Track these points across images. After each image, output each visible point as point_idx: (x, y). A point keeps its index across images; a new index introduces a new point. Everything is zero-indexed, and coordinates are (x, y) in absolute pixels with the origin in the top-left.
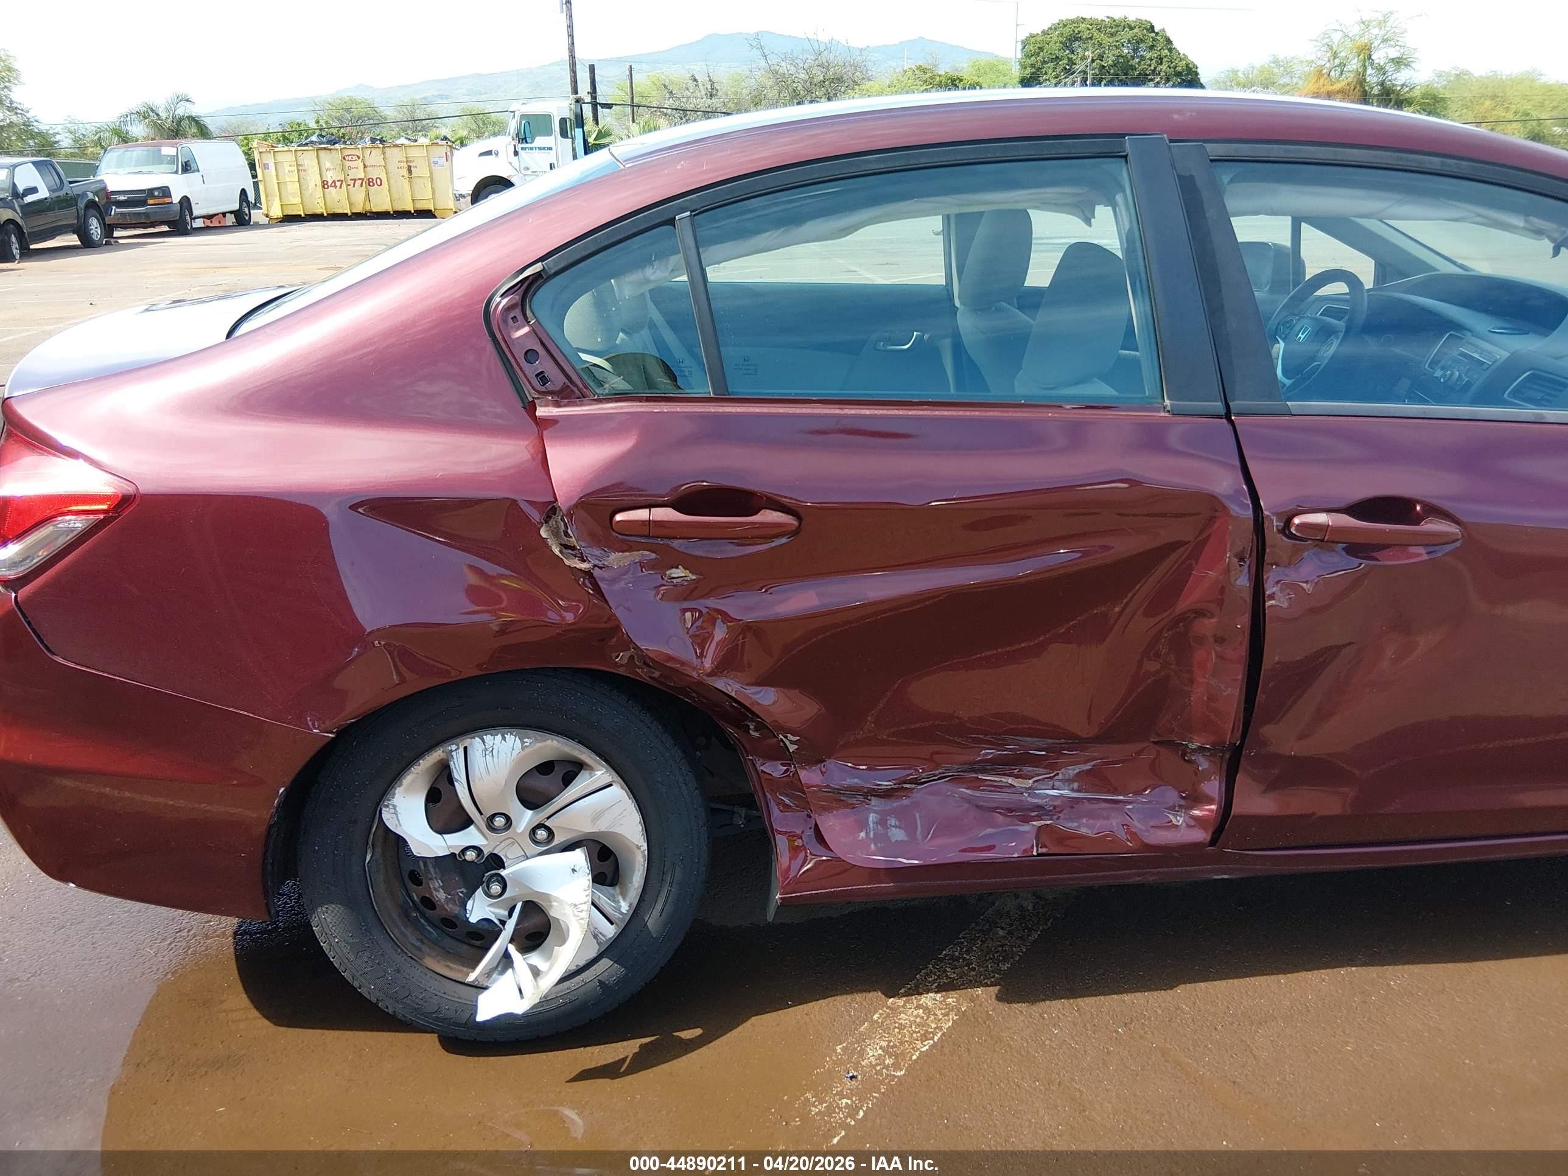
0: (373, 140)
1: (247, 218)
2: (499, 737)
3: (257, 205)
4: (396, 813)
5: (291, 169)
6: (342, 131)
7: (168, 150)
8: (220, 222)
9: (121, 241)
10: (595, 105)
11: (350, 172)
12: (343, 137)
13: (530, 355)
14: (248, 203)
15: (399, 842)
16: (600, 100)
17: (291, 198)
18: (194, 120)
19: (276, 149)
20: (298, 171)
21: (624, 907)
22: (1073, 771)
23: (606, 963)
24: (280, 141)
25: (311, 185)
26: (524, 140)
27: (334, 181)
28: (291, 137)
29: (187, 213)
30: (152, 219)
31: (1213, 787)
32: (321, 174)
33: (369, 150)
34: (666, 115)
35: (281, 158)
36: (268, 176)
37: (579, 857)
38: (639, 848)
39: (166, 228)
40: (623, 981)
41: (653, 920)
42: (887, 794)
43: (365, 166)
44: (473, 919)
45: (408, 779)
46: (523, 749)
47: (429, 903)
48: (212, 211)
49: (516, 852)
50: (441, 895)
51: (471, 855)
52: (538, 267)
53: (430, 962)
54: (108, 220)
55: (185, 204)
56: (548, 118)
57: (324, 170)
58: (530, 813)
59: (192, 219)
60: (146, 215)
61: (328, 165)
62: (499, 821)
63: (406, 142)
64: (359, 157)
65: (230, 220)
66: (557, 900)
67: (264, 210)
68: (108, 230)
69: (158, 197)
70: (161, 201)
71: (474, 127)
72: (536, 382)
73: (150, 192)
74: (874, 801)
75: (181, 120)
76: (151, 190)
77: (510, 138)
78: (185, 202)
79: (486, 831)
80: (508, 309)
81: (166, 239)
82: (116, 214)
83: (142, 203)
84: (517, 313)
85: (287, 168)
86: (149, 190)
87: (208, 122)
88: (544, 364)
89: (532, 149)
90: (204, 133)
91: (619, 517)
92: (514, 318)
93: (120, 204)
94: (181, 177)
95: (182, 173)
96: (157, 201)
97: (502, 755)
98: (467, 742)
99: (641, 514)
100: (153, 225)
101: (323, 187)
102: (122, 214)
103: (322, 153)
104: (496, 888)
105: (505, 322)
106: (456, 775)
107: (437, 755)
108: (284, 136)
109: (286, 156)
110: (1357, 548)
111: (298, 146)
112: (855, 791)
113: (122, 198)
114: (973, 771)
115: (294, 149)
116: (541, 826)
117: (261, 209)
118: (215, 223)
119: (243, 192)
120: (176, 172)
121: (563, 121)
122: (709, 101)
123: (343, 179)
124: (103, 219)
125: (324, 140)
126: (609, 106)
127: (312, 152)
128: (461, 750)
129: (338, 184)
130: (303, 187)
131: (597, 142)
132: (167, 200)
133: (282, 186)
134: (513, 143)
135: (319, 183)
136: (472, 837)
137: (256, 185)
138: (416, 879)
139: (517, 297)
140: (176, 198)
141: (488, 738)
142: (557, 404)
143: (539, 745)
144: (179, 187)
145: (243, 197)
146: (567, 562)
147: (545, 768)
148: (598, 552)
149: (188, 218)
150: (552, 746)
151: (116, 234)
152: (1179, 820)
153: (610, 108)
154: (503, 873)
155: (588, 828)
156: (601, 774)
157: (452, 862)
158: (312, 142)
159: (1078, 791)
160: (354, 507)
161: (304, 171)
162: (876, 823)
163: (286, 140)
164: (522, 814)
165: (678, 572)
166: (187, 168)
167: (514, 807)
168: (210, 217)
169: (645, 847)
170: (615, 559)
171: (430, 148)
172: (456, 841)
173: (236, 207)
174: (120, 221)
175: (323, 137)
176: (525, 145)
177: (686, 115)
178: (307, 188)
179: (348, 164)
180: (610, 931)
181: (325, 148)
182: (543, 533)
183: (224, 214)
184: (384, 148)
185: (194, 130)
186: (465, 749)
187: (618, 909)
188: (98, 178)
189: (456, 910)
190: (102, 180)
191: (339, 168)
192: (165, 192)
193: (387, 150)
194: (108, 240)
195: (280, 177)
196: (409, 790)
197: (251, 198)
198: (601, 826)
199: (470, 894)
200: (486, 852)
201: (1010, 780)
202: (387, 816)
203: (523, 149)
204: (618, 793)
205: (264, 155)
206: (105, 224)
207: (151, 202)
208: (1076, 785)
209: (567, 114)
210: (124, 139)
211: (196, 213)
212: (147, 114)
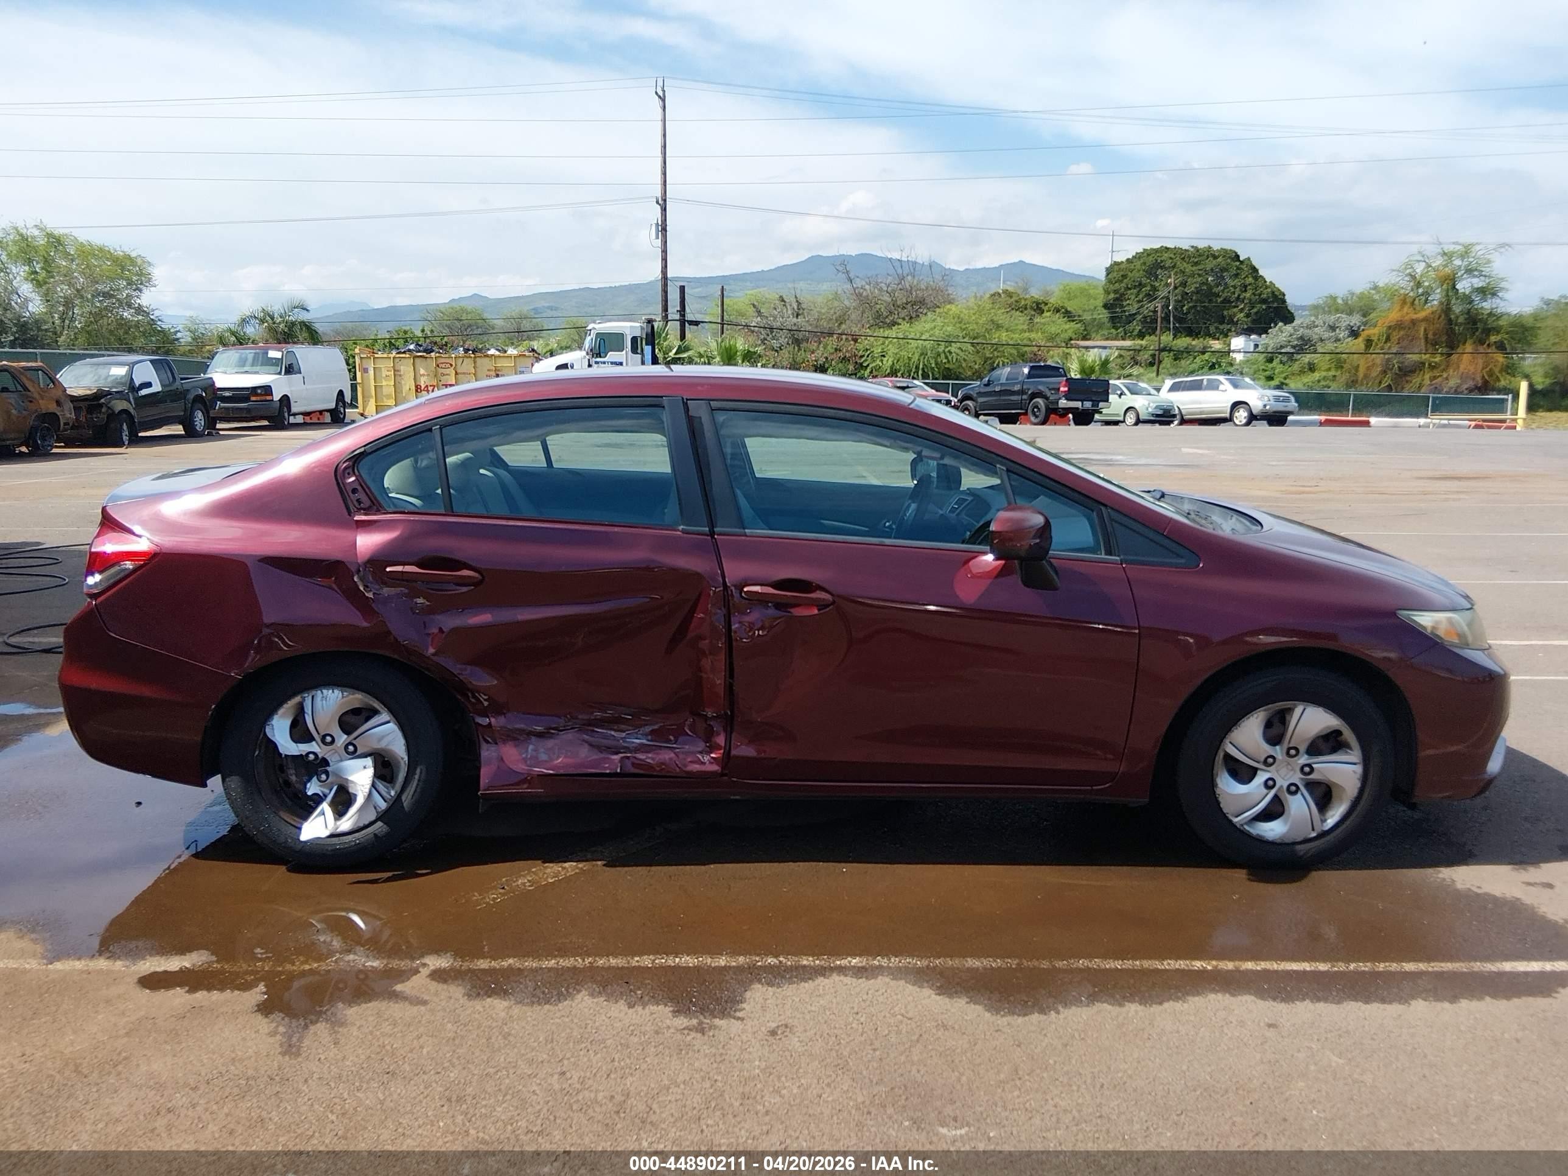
0: (466, 351)
1: (342, 416)
2: (331, 691)
3: (353, 405)
4: (273, 729)
5: (388, 373)
6: (446, 339)
7: (274, 354)
8: (319, 419)
9: (221, 433)
10: (683, 322)
11: (442, 378)
12: (446, 345)
13: (354, 491)
14: (344, 402)
15: (274, 746)
16: (689, 317)
17: (385, 400)
18: (307, 327)
19: (376, 356)
20: (395, 375)
21: (393, 793)
22: (648, 729)
23: (379, 824)
24: (386, 346)
25: (405, 389)
26: (599, 355)
27: (427, 386)
28: (397, 344)
29: (285, 409)
30: (253, 414)
31: (721, 740)
32: (415, 379)
33: (461, 360)
34: (753, 332)
35: (380, 364)
36: (367, 380)
37: (369, 761)
38: (402, 759)
39: (266, 423)
40: (387, 834)
41: (407, 800)
42: (540, 735)
43: (456, 373)
44: (309, 793)
45: (281, 711)
46: (343, 697)
47: (288, 783)
48: (309, 409)
49: (335, 758)
50: (293, 778)
51: (312, 757)
52: (362, 450)
53: (282, 814)
54: (212, 414)
55: (285, 402)
56: (620, 337)
57: (418, 376)
58: (346, 736)
59: (289, 415)
60: (248, 410)
61: (422, 371)
62: (329, 739)
63: (497, 353)
64: (451, 365)
65: (328, 418)
66: (352, 782)
67: (360, 410)
68: (211, 423)
69: (261, 395)
70: (263, 398)
71: (577, 338)
72: (355, 503)
73: (254, 390)
74: (533, 738)
75: (293, 324)
76: (254, 389)
77: (584, 353)
78: (285, 400)
79: (321, 744)
80: (346, 468)
81: (263, 433)
82: (220, 408)
83: (246, 399)
84: (350, 470)
85: (384, 373)
86: (253, 388)
87: (319, 327)
88: (361, 495)
89: (604, 363)
90: (314, 338)
91: (388, 569)
92: (349, 474)
93: (224, 399)
94: (283, 377)
95: (285, 374)
96: (258, 398)
97: (331, 701)
98: (314, 692)
99: (399, 568)
100: (253, 419)
101: (417, 391)
102: (225, 408)
103: (418, 360)
104: (324, 777)
105: (344, 476)
106: (306, 710)
107: (298, 699)
108: (390, 342)
109: (385, 362)
110: (780, 605)
111: (398, 353)
112: (521, 731)
113: (227, 394)
114: (590, 725)
115: (392, 356)
116: (350, 743)
117: (357, 407)
118: (315, 420)
119: (341, 393)
120: (280, 373)
121: (634, 340)
122: (795, 320)
123: (435, 384)
124: (208, 412)
125: (421, 349)
126: (696, 323)
127: (408, 360)
128: (310, 697)
129: (430, 389)
130: (398, 390)
131: (677, 356)
132: (269, 398)
133: (378, 389)
134: (587, 357)
135: (414, 388)
136: (314, 747)
137: (354, 388)
138: (282, 769)
139: (351, 463)
140: (277, 397)
141: (325, 691)
142: (366, 514)
143: (351, 696)
144: (280, 385)
145: (340, 397)
146: (367, 594)
147: (355, 712)
148: (377, 587)
149: (286, 415)
150: (357, 699)
151: (218, 426)
152: (706, 758)
153: (697, 325)
154: (329, 769)
155: (377, 746)
156: (385, 716)
157: (300, 760)
158: (409, 350)
159: (651, 741)
160: (260, 561)
161: (400, 375)
162: (532, 750)
163: (391, 345)
164: (341, 736)
165: (420, 600)
166: (290, 370)
167: (336, 731)
168: (306, 414)
169: (406, 758)
170: (386, 591)
171: (518, 359)
172: (302, 749)
173: (333, 405)
174: (223, 415)
175: (421, 346)
176: (598, 359)
177: (772, 333)
178: (402, 391)
179: (440, 371)
180: (383, 805)
181: (421, 356)
182: (356, 579)
183: (321, 412)
184: (475, 357)
185: (306, 335)
186: (313, 697)
187: (389, 793)
188: (207, 376)
189: (301, 787)
190: (211, 378)
191: (432, 374)
192: (267, 390)
193: (478, 359)
194: (211, 432)
195: (378, 380)
196: (282, 716)
197: (348, 398)
198: (383, 745)
199: (309, 780)
200: (320, 756)
201: (613, 733)
202: (268, 730)
203: (597, 363)
204: (392, 726)
205: (364, 360)
206: (208, 417)
207: (253, 398)
208: (650, 737)
209: (638, 334)
210: (241, 341)
211: (294, 410)
212: (266, 317)
